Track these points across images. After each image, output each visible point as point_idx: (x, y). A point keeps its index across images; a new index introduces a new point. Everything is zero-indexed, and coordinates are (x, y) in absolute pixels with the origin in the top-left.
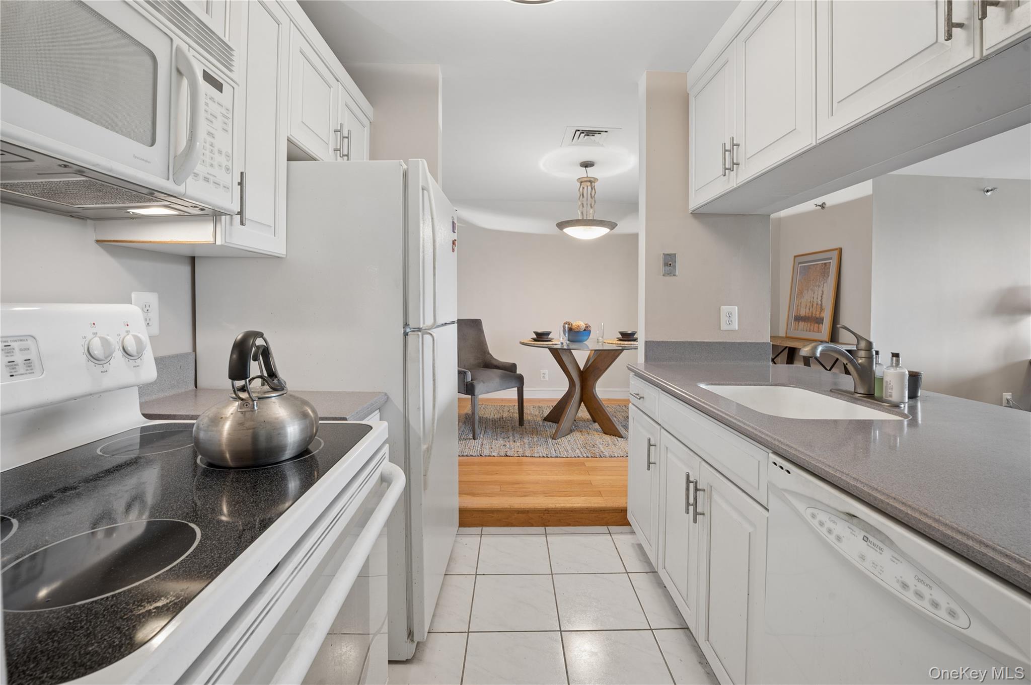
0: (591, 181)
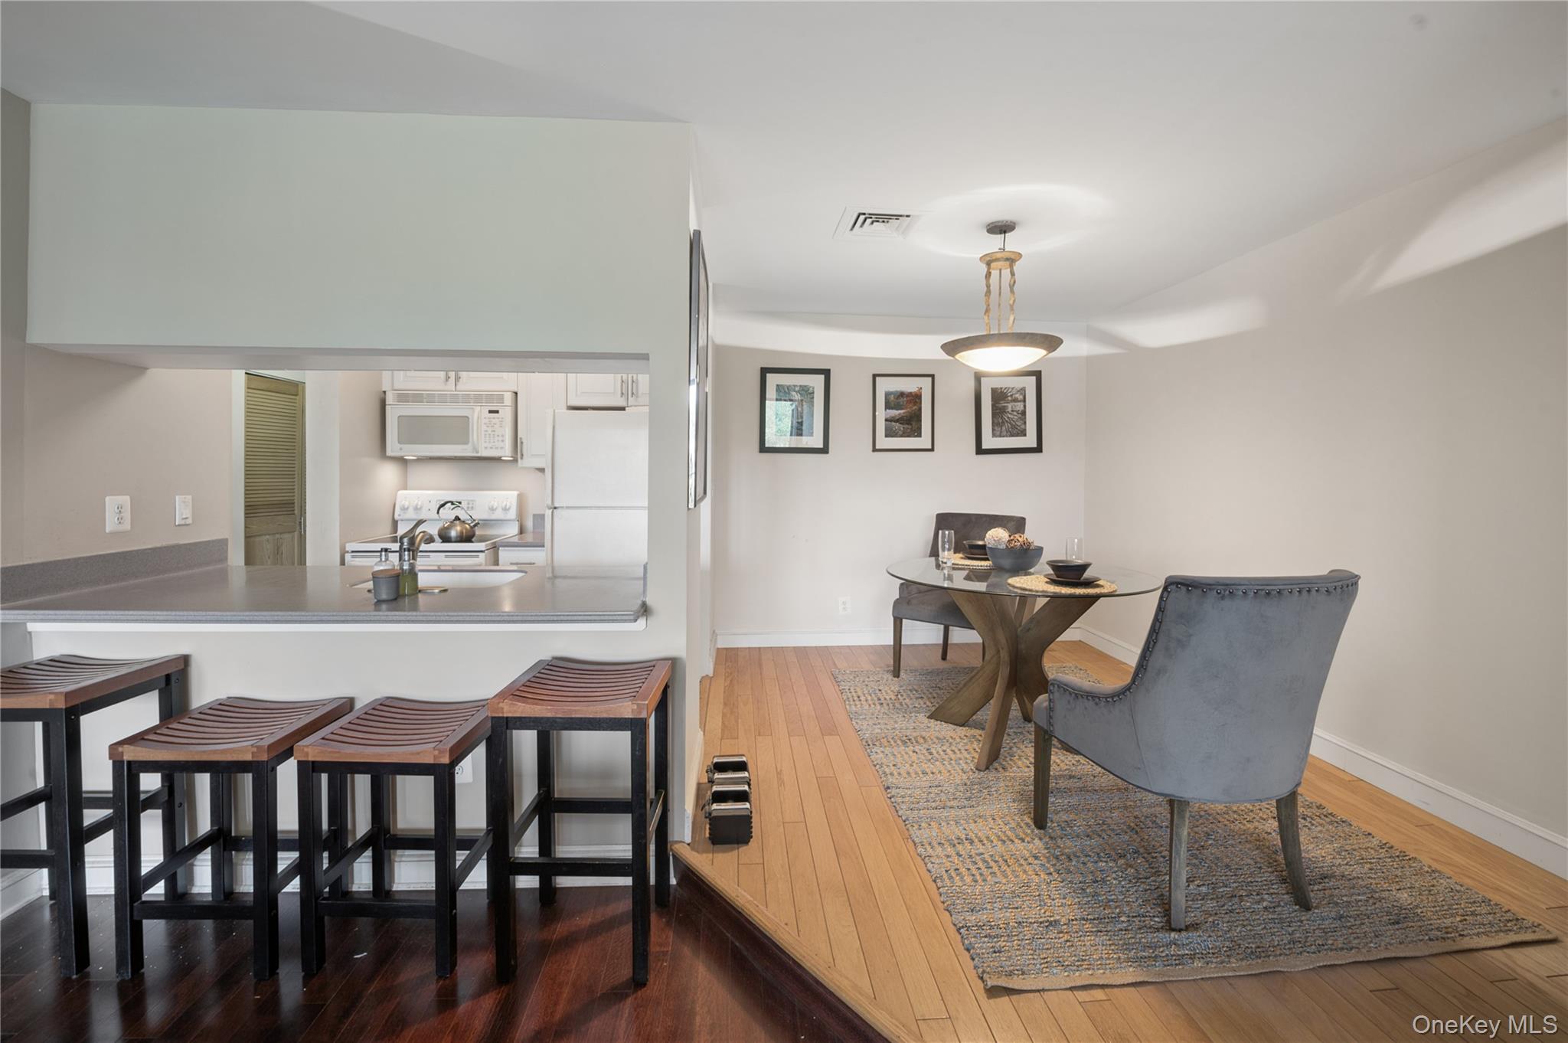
0: (1012, 260)
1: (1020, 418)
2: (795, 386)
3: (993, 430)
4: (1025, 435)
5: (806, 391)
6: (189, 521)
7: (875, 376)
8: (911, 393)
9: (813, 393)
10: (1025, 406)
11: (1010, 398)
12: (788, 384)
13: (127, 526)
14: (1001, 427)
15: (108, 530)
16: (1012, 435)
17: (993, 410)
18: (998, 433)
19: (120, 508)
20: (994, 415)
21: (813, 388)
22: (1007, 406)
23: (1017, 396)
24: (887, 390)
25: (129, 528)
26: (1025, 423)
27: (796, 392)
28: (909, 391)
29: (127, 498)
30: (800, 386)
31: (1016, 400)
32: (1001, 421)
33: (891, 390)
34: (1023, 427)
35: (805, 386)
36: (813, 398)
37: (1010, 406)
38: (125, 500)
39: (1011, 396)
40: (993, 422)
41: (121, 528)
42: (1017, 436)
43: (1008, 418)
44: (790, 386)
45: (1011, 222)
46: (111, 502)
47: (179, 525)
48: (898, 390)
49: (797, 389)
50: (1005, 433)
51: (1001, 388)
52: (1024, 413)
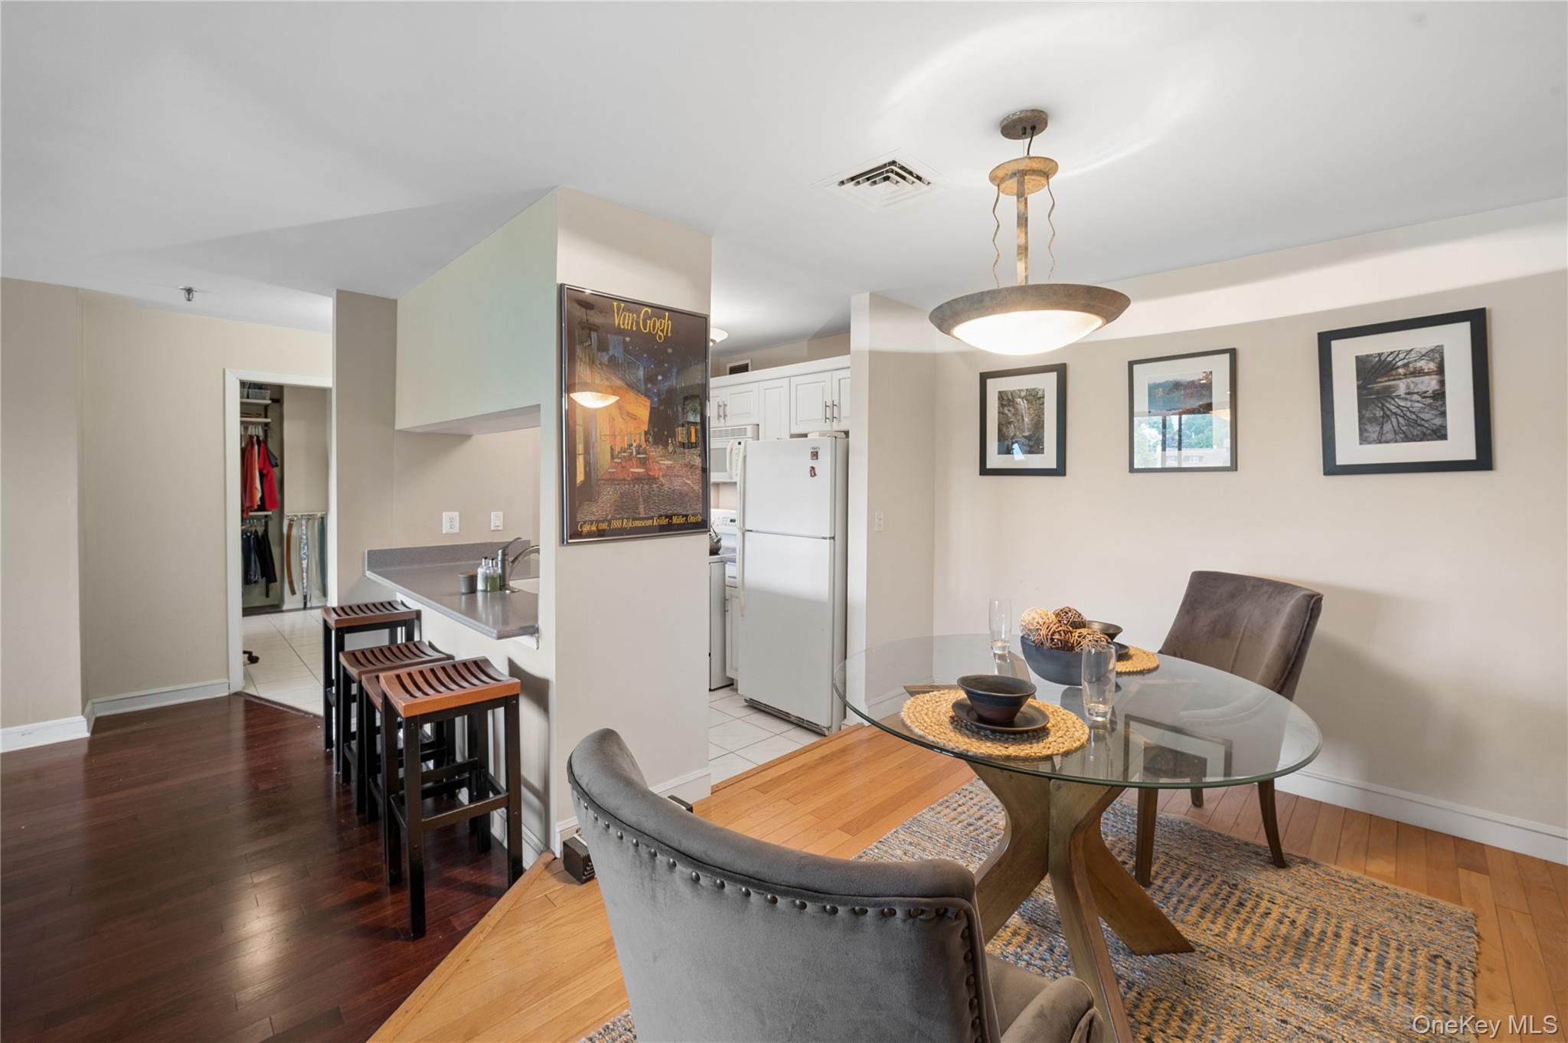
1: (1430, 405)
2: (1020, 391)
3: (1362, 431)
4: (1444, 437)
5: (1034, 396)
6: (501, 528)
7: (1131, 364)
8: (1193, 382)
9: (1044, 397)
10: (1442, 383)
11: (1401, 371)
12: (1011, 389)
13: (456, 530)
14: (1382, 426)
15: (444, 532)
16: (1407, 438)
17: (1359, 395)
18: (1375, 436)
19: (451, 520)
20: (1363, 403)
21: (1044, 391)
22: (1397, 385)
23: (1419, 364)
24: (1151, 382)
25: (458, 531)
26: (1443, 414)
27: (1022, 398)
28: (1190, 379)
29: (457, 513)
30: (1027, 390)
31: (1419, 373)
32: (1379, 413)
33: (1158, 382)
34: (1438, 421)
35: (1033, 389)
36: (1043, 403)
37: (1402, 387)
38: (456, 515)
39: (1406, 365)
40: (1361, 418)
41: (451, 531)
42: (1422, 440)
43: (1398, 407)
44: (1014, 391)
45: (1021, 112)
46: (446, 515)
47: (494, 531)
48: (1171, 380)
49: (1023, 394)
50: (1390, 436)
51: (1380, 355)
52: (1440, 395)
